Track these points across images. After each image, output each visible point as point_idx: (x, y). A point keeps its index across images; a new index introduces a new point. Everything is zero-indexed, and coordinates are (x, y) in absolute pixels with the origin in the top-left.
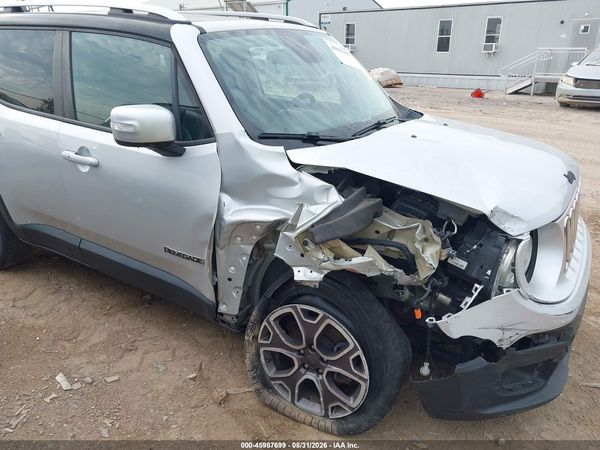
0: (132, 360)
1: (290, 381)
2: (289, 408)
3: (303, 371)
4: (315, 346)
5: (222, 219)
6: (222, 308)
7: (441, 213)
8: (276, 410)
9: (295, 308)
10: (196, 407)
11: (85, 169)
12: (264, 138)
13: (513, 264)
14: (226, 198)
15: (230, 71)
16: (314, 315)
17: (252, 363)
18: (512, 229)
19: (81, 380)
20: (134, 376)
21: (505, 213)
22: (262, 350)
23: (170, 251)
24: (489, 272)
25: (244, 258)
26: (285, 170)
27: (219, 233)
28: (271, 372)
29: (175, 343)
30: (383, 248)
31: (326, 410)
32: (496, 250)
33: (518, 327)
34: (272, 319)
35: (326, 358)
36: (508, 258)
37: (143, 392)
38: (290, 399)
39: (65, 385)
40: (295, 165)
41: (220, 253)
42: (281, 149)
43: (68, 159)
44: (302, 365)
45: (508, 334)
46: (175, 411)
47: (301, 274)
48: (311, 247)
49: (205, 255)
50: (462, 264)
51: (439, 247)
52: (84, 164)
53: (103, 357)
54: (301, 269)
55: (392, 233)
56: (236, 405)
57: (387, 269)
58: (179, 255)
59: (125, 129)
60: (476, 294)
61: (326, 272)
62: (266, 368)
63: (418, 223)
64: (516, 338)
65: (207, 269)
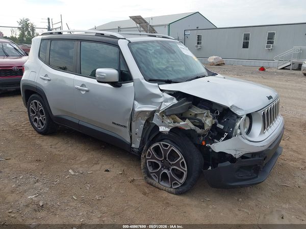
0: (97, 167)
1: (158, 173)
2: (157, 184)
3: (162, 169)
4: (167, 159)
5: (134, 110)
6: (133, 146)
7: (214, 107)
8: (152, 185)
9: (160, 144)
10: (122, 182)
11: (83, 93)
12: (151, 81)
13: (239, 126)
14: (136, 103)
15: (140, 56)
16: (166, 146)
17: (144, 166)
18: (239, 113)
19: (78, 172)
20: (98, 172)
21: (237, 107)
22: (147, 161)
23: (114, 123)
24: (231, 130)
25: (142, 125)
26: (158, 92)
27: (133, 115)
28: (150, 170)
29: (114, 162)
30: (193, 121)
31: (171, 185)
32: (233, 121)
33: (242, 150)
34: (151, 148)
35: (171, 163)
36: (238, 124)
37: (101, 177)
38: (157, 181)
39: (73, 173)
40: (161, 90)
41: (133, 124)
42: (157, 84)
43: (78, 89)
44: (162, 167)
45: (238, 152)
46: (114, 184)
47: (162, 129)
48: (165, 117)
49: (127, 124)
50: (222, 127)
51: (211, 119)
52: (83, 90)
53: (86, 166)
54: (162, 127)
55: (196, 115)
56: (136, 183)
57: (193, 127)
58: (118, 124)
59: (101, 77)
60: (225, 136)
61: (171, 128)
62: (149, 168)
63: (205, 111)
64: (241, 154)
65: (128, 129)
